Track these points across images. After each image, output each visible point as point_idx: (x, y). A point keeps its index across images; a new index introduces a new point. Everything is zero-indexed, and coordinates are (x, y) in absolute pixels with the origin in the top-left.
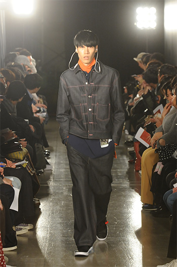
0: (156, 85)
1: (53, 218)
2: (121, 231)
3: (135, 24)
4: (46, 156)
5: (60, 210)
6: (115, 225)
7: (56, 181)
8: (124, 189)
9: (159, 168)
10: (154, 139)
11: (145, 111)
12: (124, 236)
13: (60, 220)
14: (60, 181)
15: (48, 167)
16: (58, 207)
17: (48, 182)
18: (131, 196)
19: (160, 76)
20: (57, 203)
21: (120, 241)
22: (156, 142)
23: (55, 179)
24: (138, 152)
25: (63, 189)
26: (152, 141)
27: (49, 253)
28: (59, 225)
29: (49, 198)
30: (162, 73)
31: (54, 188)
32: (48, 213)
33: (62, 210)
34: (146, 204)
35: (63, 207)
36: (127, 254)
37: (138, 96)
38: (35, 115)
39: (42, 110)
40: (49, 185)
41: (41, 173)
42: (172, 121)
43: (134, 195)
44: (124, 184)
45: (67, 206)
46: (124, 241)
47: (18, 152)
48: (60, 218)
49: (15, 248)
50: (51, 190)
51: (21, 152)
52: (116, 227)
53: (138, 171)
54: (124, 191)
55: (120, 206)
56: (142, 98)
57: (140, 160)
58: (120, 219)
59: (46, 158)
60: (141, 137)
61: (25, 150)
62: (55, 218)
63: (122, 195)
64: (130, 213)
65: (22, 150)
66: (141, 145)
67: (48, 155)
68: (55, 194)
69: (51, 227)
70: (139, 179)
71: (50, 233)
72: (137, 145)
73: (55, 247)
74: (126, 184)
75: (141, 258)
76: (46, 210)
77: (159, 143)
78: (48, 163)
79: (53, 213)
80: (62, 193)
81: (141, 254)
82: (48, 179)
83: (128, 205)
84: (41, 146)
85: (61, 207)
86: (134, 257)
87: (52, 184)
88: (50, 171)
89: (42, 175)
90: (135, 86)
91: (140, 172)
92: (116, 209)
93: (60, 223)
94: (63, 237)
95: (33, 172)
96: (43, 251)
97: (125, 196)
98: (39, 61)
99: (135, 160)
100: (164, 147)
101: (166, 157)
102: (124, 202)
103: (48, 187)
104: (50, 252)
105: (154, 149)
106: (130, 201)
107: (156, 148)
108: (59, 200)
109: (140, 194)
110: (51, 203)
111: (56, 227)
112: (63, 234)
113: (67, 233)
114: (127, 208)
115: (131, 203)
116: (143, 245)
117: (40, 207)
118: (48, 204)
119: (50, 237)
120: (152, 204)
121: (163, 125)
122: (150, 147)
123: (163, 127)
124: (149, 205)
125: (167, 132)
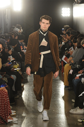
1: (29, 91)
2: (56, 97)
3: (62, 14)
5: (32, 88)
6: (54, 94)
7: (30, 77)
8: (57, 80)
9: (71, 72)
10: (69, 60)
11: (66, 49)
12: (57, 99)
13: (32, 92)
14: (32, 77)
16: (31, 87)
17: (27, 77)
18: (60, 83)
20: (31, 85)
21: (55, 101)
22: (70, 61)
24: (63, 65)
25: (33, 80)
26: (68, 61)
27: (28, 105)
28: (31, 94)
29: (28, 84)
31: (30, 80)
32: (27, 89)
34: (66, 86)
36: (58, 106)
38: (22, 51)
39: (25, 49)
41: (24, 73)
42: (76, 53)
43: (61, 82)
46: (57, 100)
47: (15, 65)
48: (32, 91)
49: (14, 103)
50: (28, 80)
51: (16, 65)
52: (54, 95)
53: (63, 73)
54: (57, 81)
55: (56, 87)
56: (64, 44)
57: (63, 68)
58: (56, 92)
60: (64, 59)
61: (18, 64)
62: (30, 91)
63: (56, 82)
64: (59, 89)
65: (16, 64)
66: (64, 62)
68: (30, 82)
69: (28, 95)
70: (63, 76)
71: (28, 97)
72: (62, 63)
73: (30, 103)
74: (58, 78)
75: (64, 107)
76: (26, 88)
77: (71, 62)
79: (29, 89)
81: (64, 106)
82: (27, 76)
83: (59, 86)
85: (32, 87)
86: (61, 107)
87: (28, 78)
89: (25, 74)
90: (62, 39)
91: (64, 73)
92: (54, 88)
93: (32, 93)
94: (33, 99)
95: (21, 73)
96: (25, 104)
97: (57, 83)
98: (24, 29)
99: (62, 68)
100: (73, 63)
101: (74, 67)
102: (57, 85)
103: (27, 79)
105: (69, 64)
107: (70, 64)
108: (31, 84)
109: (64, 82)
110: (28, 86)
111: (30, 95)
112: (33, 98)
113: (35, 97)
114: (59, 87)
115: (60, 85)
116: (65, 102)
117: (24, 87)
118: (27, 86)
119: (28, 99)
120: (68, 86)
121: (73, 54)
122: (68, 63)
123: (73, 55)
124: (67, 86)
125: (74, 57)
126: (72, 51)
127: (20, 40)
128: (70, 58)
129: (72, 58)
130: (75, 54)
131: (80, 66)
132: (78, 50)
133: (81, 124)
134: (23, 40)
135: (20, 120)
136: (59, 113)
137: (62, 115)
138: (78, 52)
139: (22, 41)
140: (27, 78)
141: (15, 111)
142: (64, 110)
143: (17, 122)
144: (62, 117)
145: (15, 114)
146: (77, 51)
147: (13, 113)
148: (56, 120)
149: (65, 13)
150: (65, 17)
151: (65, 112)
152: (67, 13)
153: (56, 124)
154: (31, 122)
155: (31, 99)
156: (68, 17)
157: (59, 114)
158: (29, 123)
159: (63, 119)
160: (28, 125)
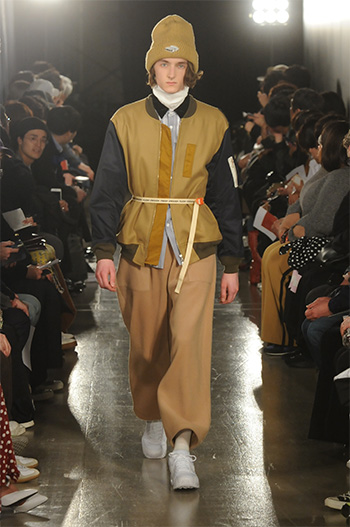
0: (286, 129)
1: (100, 370)
2: (223, 394)
3: (250, 16)
4: (87, 257)
5: (113, 355)
6: (213, 383)
7: (105, 302)
8: (230, 317)
10: (284, 228)
11: (269, 175)
12: (230, 403)
13: (113, 374)
14: (112, 302)
15: (91, 277)
16: (110, 350)
17: (91, 304)
18: (243, 331)
19: (294, 110)
20: (107, 341)
21: (222, 412)
22: (288, 232)
23: (104, 299)
24: (255, 249)
25: (118, 317)
26: (281, 232)
28: (110, 383)
29: (93, 334)
30: (297, 105)
31: (102, 315)
32: (91, 361)
33: (117, 355)
34: (269, 344)
35: (119, 349)
36: (235, 436)
37: (256, 146)
40: (93, 310)
42: (317, 192)
43: (248, 328)
44: (230, 307)
45: (125, 347)
46: (229, 411)
47: (37, 252)
48: (113, 370)
49: (31, 424)
50: (97, 316)
51: (43, 252)
52: (214, 387)
53: (256, 285)
54: (230, 321)
55: (223, 348)
57: (259, 264)
58: (223, 372)
59: (87, 261)
60: (263, 224)
61: (50, 249)
62: (103, 370)
64: (240, 360)
65: (44, 248)
67: (90, 256)
68: (104, 327)
69: (96, 386)
70: (257, 299)
71: (95, 397)
72: (254, 236)
73: (103, 422)
74: (236, 308)
75: (261, 443)
76: (88, 356)
77: (293, 234)
78: (91, 270)
79: (100, 361)
80: (117, 324)
81: (261, 436)
82: (92, 298)
83: (238, 346)
84: (79, 238)
85: (114, 349)
86: (249, 439)
87: (98, 309)
88: (94, 285)
93: (114, 379)
94: (119, 404)
97: (231, 330)
99: (250, 263)
102: (231, 340)
103: (90, 314)
104: (95, 432)
106: (240, 340)
108: (110, 336)
110: (96, 343)
111: (105, 385)
112: (119, 398)
113: (125, 397)
114: (236, 352)
115: (243, 342)
116: (264, 418)
117: (76, 350)
118: (91, 345)
119: (94, 404)
120: (280, 343)
121: (301, 199)
122: (277, 240)
123: (301, 204)
124: (276, 345)
125: (307, 212)
126: (299, 183)
127: (60, 132)
128: (290, 218)
129: (298, 215)
130: (313, 196)
131: (333, 252)
132: (324, 181)
133: (341, 518)
134: (72, 132)
135: (56, 504)
136: (238, 471)
137: (252, 478)
138: (325, 185)
139: (70, 136)
140: (89, 307)
141: (34, 462)
142: (261, 455)
143: (43, 510)
144: (254, 485)
145: (35, 472)
146: (321, 185)
147: (26, 467)
148: (224, 501)
149: (265, 11)
150: (267, 27)
151: (266, 465)
152: (276, 11)
153: (223, 521)
154: (110, 508)
155: (111, 408)
156: (282, 25)
157: (238, 473)
158: (99, 514)
159: (257, 494)
160: (96, 523)
